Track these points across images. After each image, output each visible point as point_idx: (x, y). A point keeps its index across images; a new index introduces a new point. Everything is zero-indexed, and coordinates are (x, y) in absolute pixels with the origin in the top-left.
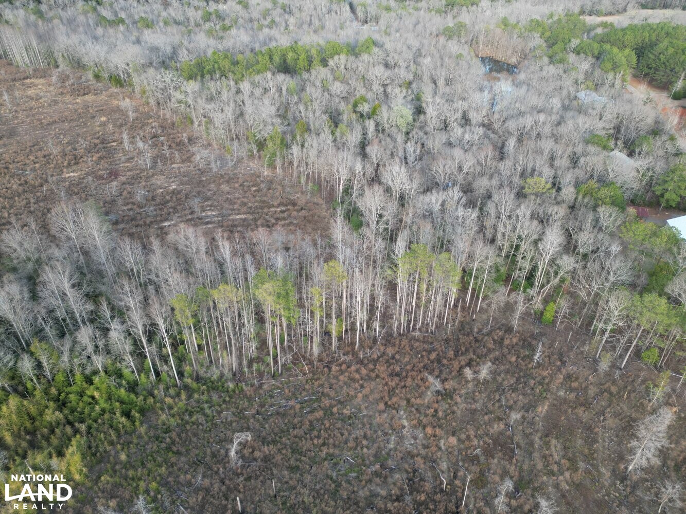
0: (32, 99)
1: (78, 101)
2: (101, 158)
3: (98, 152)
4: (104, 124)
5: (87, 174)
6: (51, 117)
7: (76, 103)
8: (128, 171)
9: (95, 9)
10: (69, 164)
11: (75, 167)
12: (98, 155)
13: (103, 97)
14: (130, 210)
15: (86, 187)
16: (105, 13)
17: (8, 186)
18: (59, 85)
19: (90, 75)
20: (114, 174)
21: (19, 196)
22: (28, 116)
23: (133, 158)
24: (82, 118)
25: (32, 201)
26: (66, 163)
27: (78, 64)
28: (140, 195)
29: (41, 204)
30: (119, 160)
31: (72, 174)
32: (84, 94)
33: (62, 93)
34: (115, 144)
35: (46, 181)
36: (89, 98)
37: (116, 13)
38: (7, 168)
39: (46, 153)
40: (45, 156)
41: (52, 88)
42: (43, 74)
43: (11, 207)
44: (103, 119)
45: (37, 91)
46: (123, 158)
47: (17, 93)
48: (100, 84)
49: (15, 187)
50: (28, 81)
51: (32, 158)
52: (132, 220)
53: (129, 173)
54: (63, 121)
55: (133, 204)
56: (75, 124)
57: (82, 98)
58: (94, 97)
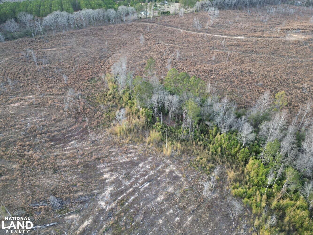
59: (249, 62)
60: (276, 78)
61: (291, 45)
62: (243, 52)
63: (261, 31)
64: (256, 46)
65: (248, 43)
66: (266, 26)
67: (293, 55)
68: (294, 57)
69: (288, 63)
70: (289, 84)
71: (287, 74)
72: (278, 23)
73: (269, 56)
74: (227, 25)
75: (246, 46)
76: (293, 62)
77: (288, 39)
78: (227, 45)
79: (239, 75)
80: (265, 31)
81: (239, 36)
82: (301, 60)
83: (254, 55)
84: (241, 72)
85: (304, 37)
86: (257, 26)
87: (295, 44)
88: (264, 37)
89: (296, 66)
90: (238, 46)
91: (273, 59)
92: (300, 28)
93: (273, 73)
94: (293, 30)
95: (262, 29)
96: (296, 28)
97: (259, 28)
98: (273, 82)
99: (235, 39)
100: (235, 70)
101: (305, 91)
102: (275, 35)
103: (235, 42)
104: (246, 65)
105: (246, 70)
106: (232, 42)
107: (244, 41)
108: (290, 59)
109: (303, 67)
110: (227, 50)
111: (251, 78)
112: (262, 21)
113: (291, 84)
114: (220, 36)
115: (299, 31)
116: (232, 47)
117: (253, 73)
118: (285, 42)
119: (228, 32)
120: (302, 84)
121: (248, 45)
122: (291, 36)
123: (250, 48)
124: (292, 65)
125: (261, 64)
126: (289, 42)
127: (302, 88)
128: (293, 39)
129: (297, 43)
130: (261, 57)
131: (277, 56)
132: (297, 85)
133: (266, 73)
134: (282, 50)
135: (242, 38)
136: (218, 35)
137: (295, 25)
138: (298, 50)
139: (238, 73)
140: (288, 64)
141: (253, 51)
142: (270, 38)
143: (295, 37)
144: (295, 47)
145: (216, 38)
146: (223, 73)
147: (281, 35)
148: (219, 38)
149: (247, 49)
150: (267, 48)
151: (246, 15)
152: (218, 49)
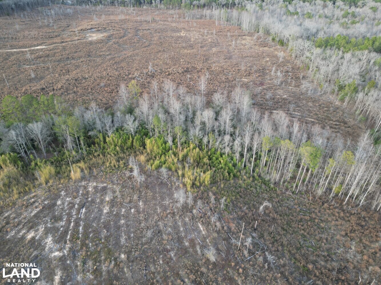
0: (243, 45)
1: (261, 49)
2: (259, 76)
3: (259, 73)
4: (267, 62)
5: (251, 81)
6: (247, 54)
7: (260, 50)
8: (269, 84)
9: (287, 6)
10: (246, 75)
11: (248, 77)
12: (259, 74)
13: (272, 49)
14: (261, 101)
15: (248, 86)
16: (291, 8)
17: (221, 78)
18: (256, 41)
19: (270, 38)
20: (262, 84)
21: (223, 83)
22: (238, 52)
23: (273, 79)
24: (259, 57)
25: (227, 86)
26: (245, 75)
27: (267, 32)
28: (269, 95)
29: (230, 88)
30: (267, 78)
31: (245, 80)
32: (265, 47)
33: (255, 45)
34: (268, 71)
35: (235, 80)
36: (266, 49)
37: (296, 9)
38: (223, 71)
39: (240, 68)
40: (238, 70)
41: (252, 42)
42: (251, 34)
43: (219, 86)
44: (268, 59)
45: (246, 42)
46: (269, 78)
47: (238, 42)
48: (273, 43)
49: (223, 79)
50: (244, 37)
51: (233, 69)
52: (261, 105)
53: (268, 85)
54: (251, 57)
55: (264, 98)
56: (255, 59)
57: (263, 48)
58: (268, 49)
59: (74, 69)
60: (111, 76)
61: (98, 45)
62: (59, 61)
63: (56, 36)
64: (67, 52)
65: (56, 51)
66: (57, 30)
67: (107, 53)
68: (110, 54)
69: (110, 60)
70: (124, 78)
71: (116, 69)
72: (67, 26)
73: (88, 59)
75: (57, 54)
76: (112, 58)
77: (90, 39)
78: (35, 58)
80: (61, 36)
81: (38, 46)
82: (116, 55)
83: (73, 62)
84: (76, 80)
85: (102, 35)
86: (47, 31)
87: (101, 43)
88: (66, 42)
89: (117, 61)
90: (48, 56)
91: (94, 60)
92: (92, 27)
93: (105, 72)
94: (88, 30)
95: (55, 34)
96: (89, 27)
97: (52, 34)
98: (110, 80)
99: (37, 50)
100: (68, 80)
101: (139, 79)
102: (77, 38)
103: (41, 53)
104: (74, 72)
105: (79, 77)
106: (38, 54)
107: (51, 50)
108: (108, 57)
109: (122, 61)
110: (40, 63)
111: (90, 83)
112: (48, 26)
113: (126, 77)
115: (93, 30)
116: (42, 59)
117: (87, 78)
118: (91, 43)
119: (21, 43)
120: (133, 74)
122: (90, 36)
123: (62, 55)
124: (114, 62)
125: (87, 68)
126: (94, 42)
127: (135, 77)
128: (95, 38)
129: (101, 41)
130: (82, 62)
131: (95, 57)
132: (130, 76)
133: (100, 75)
134: (95, 51)
135: (44, 47)
137: (85, 25)
138: (108, 47)
140: (110, 62)
141: (68, 58)
142: (75, 42)
144: (103, 45)
147: (81, 37)
148: (18, 53)
149: (60, 57)
150: (79, 51)
151: (24, 22)
152: (28, 65)
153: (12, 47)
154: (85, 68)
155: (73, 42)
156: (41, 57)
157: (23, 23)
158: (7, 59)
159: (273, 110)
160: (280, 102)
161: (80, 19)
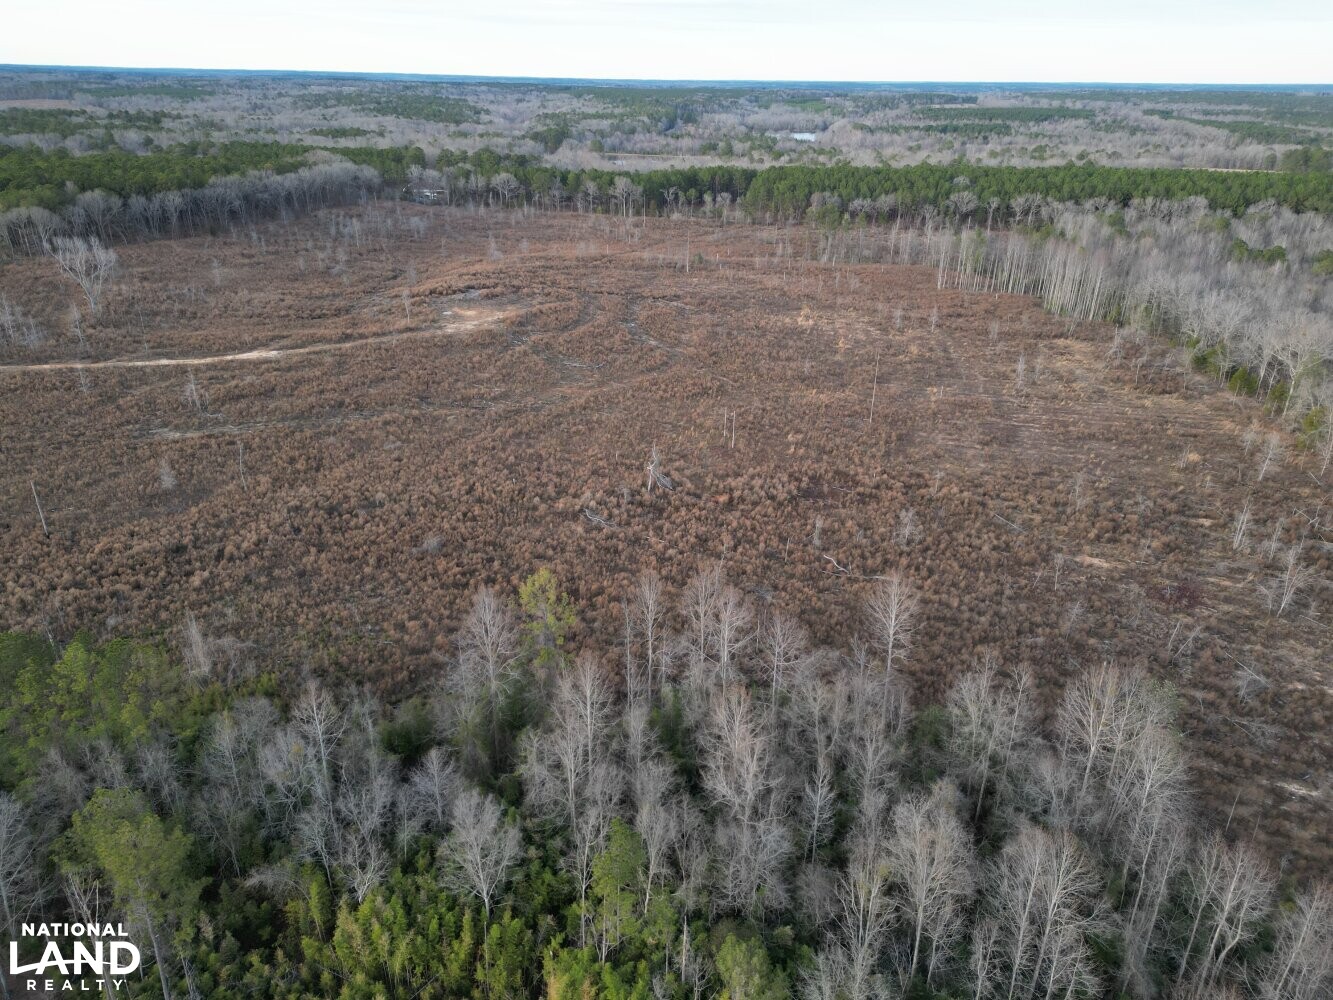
0: (1060, 378)
1: (1147, 403)
2: (1169, 548)
3: (1165, 531)
4: (1191, 469)
5: (1128, 575)
6: (1088, 425)
7: (1143, 406)
8: (1227, 600)
9: (1227, 224)
10: (1098, 538)
11: (1108, 548)
12: (1165, 539)
13: (1199, 407)
14: (1211, 704)
15: (1119, 602)
16: (1247, 234)
17: (976, 542)
18: (1117, 363)
20: (1188, 596)
21: (987, 570)
22: (1046, 411)
23: (1243, 571)
24: (1148, 442)
25: (1008, 592)
26: (1092, 535)
28: (1246, 678)
29: (1023, 606)
30: (1211, 565)
31: (1096, 561)
32: (1164, 392)
33: (1118, 379)
34: (1207, 523)
35: (1046, 559)
36: (1171, 401)
37: (1268, 238)
38: (983, 505)
39: (1062, 498)
40: (1056, 504)
41: (1101, 365)
43: (968, 589)
44: (1194, 457)
45: (1072, 366)
46: (1222, 566)
47: (1037, 362)
48: (1198, 378)
49: (986, 548)
50: (1061, 342)
51: (1032, 499)
52: (1208, 733)
53: (1226, 608)
54: (1109, 440)
55: (1222, 694)
56: (1129, 451)
57: (1156, 399)
58: (1182, 403)
59: (343, 456)
60: (479, 501)
61: (471, 352)
62: (301, 416)
63: (338, 313)
64: (345, 379)
65: (307, 373)
66: (350, 290)
67: (497, 391)
68: (505, 396)
69: (495, 422)
70: (535, 508)
71: (511, 468)
72: (390, 274)
73: (415, 412)
74: (177, 306)
75: (305, 388)
76: (507, 415)
77: (450, 329)
78: (215, 401)
79: (325, 528)
80: (354, 312)
81: (251, 349)
82: (530, 400)
83: (354, 421)
84: (330, 511)
85: (500, 315)
86: (316, 292)
87: (484, 346)
88: (362, 336)
89: (525, 430)
90: (268, 392)
91: (436, 419)
92: (474, 283)
93: (460, 480)
94: (454, 292)
95: (340, 303)
96: (461, 285)
97: (326, 303)
98: (474, 519)
99: (243, 364)
100: (297, 509)
101: (596, 519)
102: (403, 323)
103: (249, 379)
104: (339, 472)
105: (347, 498)
106: (234, 383)
107: (289, 369)
108: (495, 409)
109: (546, 427)
110: (225, 423)
111: (382, 528)
112: (326, 272)
113: (543, 507)
114: (164, 362)
115: (475, 294)
116: (242, 404)
117: (382, 505)
118: (449, 344)
119: (196, 337)
120: (576, 496)
121: (310, 380)
122: (456, 318)
123: (322, 392)
124: (510, 431)
125: (396, 455)
126: (461, 341)
127: (581, 510)
128: (469, 326)
129: (488, 340)
130: (386, 423)
131: (442, 406)
132: (560, 505)
133: (436, 490)
134: (451, 380)
135: (273, 354)
136: (148, 358)
137: (452, 272)
138: (504, 367)
139: (319, 520)
140: (494, 429)
141: (341, 404)
142: (389, 338)
143: (470, 320)
144: (490, 357)
145: (142, 376)
146: (245, 545)
147: (422, 318)
148: (164, 374)
149: (312, 399)
150: (392, 378)
151: (251, 256)
152: (177, 428)
153: (160, 349)
154: (391, 452)
155: (384, 339)
156: (239, 398)
157: (246, 261)
158: (112, 399)
159: (1284, 775)
160: (1314, 727)
161: (443, 252)
